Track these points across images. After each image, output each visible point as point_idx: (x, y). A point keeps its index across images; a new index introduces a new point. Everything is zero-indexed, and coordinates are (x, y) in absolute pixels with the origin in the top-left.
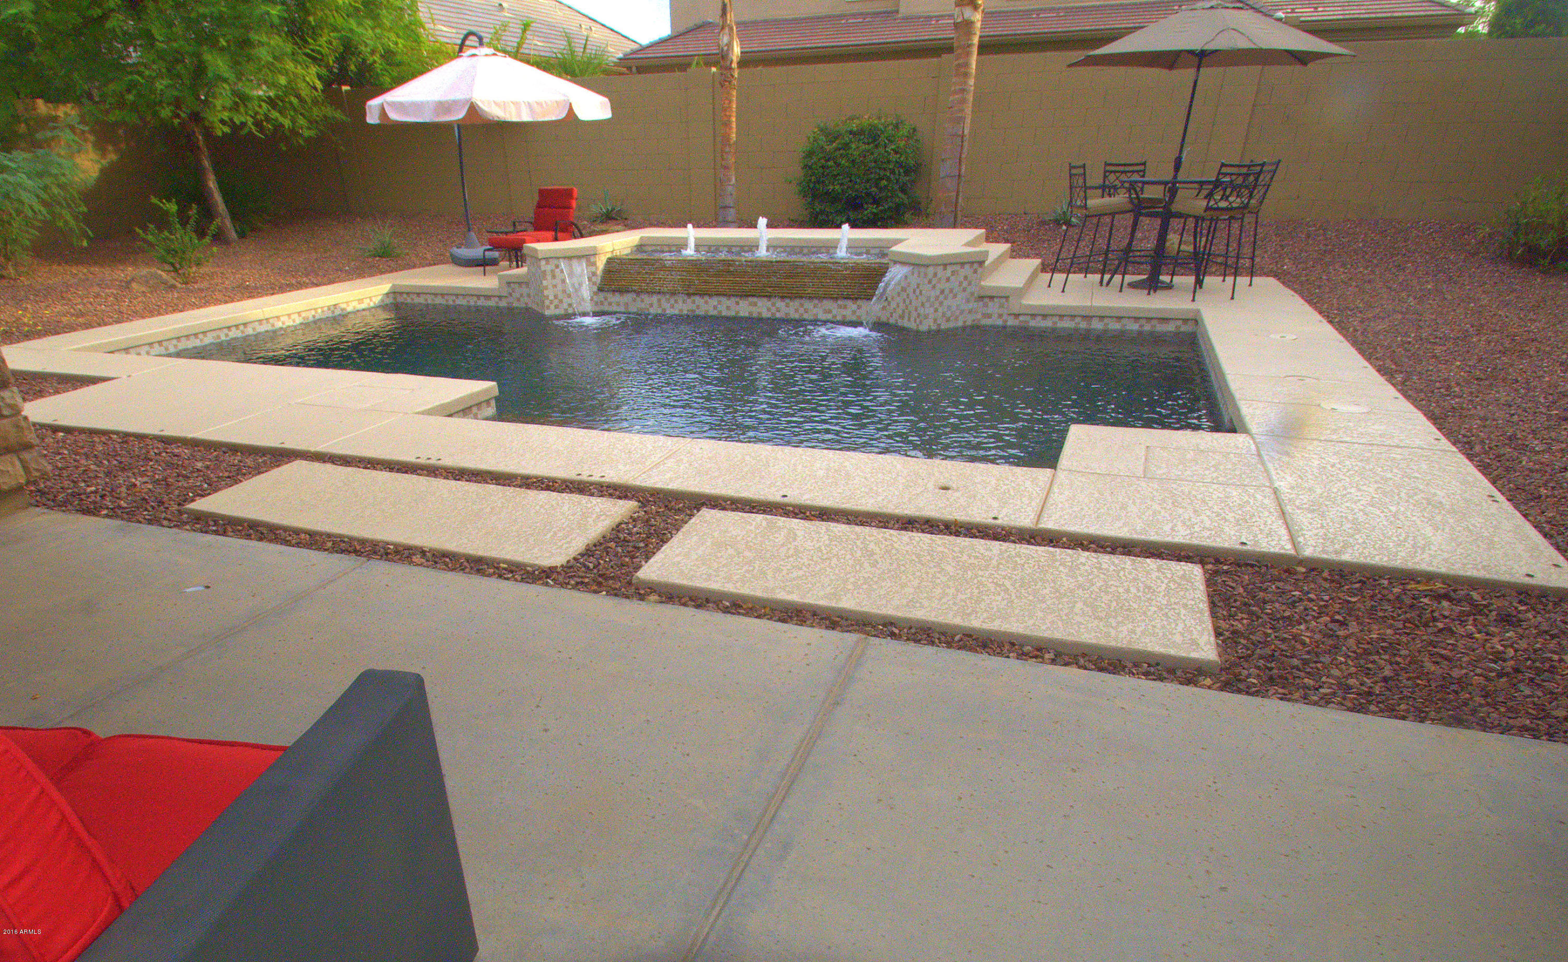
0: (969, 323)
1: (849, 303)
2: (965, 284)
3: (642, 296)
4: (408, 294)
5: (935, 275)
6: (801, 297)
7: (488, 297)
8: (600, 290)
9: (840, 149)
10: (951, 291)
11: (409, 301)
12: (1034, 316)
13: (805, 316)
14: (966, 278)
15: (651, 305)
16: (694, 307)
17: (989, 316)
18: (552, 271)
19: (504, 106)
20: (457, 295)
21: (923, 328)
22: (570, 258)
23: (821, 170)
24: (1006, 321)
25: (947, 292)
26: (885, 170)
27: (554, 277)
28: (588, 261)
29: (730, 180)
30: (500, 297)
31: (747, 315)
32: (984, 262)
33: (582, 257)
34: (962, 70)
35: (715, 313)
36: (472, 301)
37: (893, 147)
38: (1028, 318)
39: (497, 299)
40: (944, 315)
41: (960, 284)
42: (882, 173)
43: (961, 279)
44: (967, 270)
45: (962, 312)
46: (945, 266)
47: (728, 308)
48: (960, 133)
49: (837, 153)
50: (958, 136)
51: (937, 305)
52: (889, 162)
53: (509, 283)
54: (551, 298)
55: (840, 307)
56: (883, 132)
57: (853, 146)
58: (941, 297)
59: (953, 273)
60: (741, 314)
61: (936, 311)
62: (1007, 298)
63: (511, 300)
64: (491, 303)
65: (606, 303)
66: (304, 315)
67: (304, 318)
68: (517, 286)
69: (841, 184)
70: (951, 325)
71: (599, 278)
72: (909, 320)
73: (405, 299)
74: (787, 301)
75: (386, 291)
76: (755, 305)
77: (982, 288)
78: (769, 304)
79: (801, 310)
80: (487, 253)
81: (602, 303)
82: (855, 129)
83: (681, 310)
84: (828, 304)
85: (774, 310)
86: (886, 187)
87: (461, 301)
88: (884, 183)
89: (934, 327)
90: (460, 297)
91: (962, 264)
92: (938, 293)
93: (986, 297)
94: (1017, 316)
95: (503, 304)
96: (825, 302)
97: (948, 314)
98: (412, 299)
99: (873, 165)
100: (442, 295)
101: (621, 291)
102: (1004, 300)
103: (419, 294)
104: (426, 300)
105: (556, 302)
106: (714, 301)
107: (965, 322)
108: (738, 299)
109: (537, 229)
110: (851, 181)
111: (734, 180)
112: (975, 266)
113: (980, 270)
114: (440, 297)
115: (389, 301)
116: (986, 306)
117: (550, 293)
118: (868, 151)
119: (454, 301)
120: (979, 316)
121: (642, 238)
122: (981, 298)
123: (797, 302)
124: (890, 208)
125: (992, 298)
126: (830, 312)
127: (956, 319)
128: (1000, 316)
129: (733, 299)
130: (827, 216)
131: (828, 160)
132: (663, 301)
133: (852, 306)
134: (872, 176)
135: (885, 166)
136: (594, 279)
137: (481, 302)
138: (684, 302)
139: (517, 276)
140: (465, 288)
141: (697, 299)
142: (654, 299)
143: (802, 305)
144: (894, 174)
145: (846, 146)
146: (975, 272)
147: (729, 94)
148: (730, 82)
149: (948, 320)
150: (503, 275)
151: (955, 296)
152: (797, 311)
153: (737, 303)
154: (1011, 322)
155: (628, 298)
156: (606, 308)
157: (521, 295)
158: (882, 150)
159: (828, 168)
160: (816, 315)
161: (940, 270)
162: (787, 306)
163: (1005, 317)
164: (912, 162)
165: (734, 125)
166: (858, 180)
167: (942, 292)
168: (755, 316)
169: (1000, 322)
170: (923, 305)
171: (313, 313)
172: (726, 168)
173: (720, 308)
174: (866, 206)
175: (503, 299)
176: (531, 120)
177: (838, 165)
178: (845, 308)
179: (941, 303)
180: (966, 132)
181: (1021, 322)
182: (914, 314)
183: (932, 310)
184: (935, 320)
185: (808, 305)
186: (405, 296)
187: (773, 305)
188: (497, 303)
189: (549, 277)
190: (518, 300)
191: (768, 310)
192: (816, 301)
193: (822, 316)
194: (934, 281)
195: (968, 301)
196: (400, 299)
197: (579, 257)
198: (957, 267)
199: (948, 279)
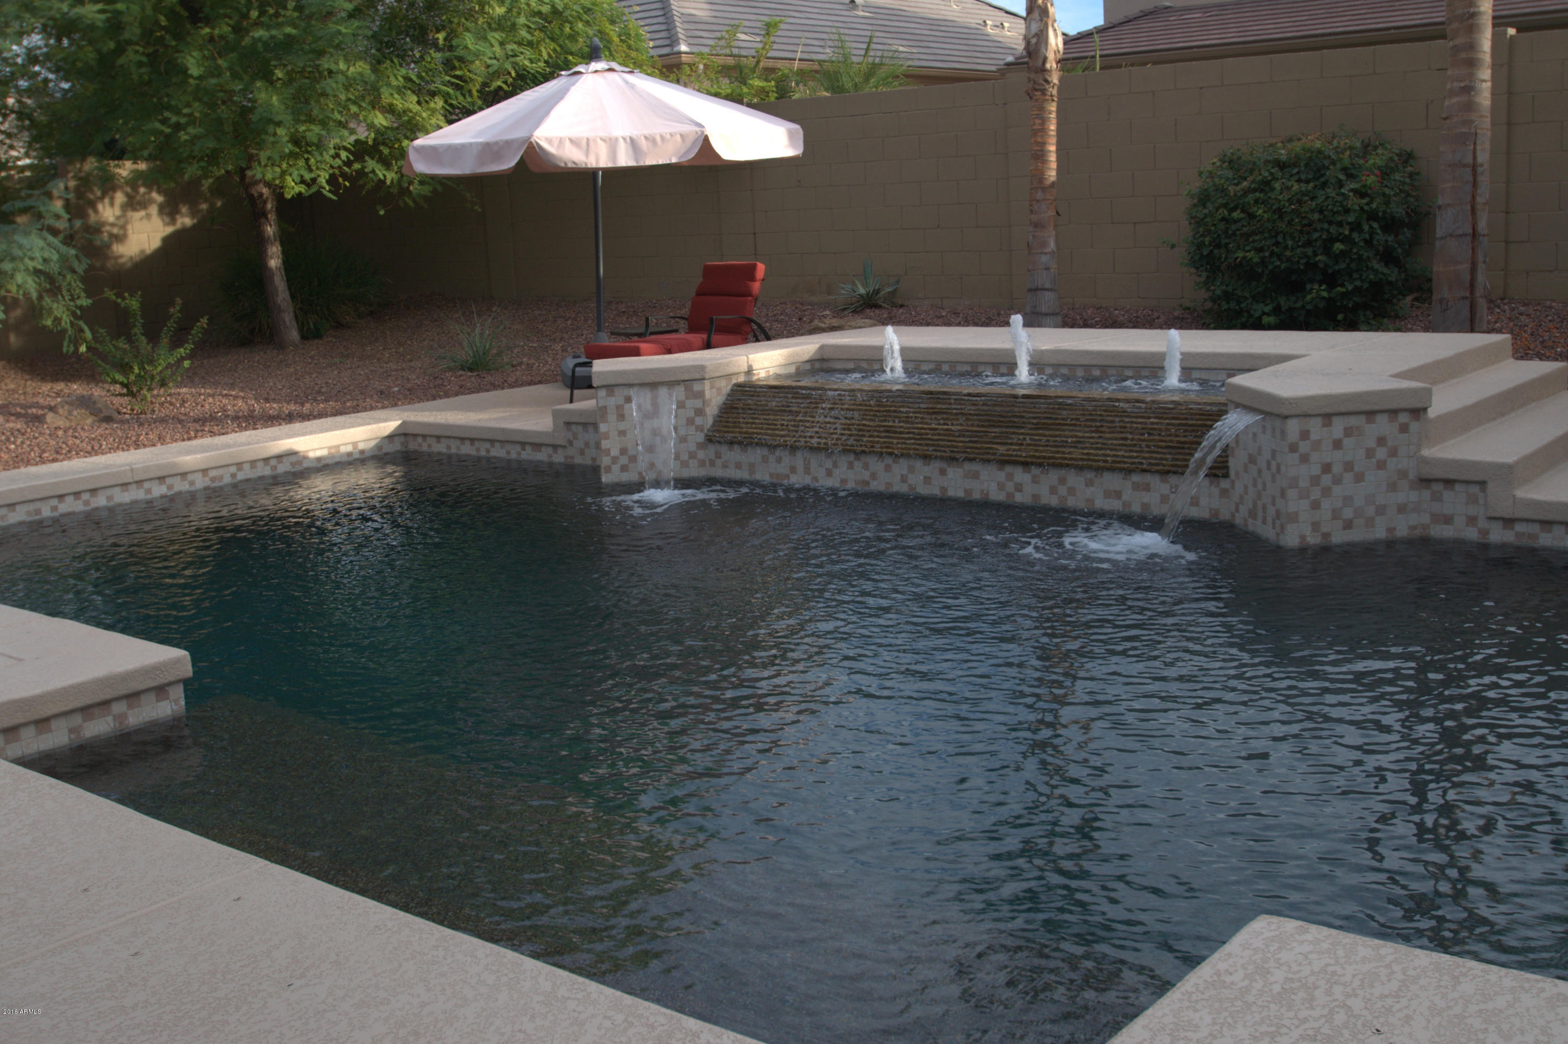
0: (1402, 531)
1: (1154, 480)
2: (1381, 453)
3: (778, 452)
4: (424, 437)
5: (1305, 435)
6: (1061, 466)
7: (537, 446)
8: (710, 440)
9: (1255, 190)
10: (1349, 466)
11: (425, 448)
12: (1547, 524)
13: (1071, 502)
14: (1381, 441)
15: (793, 470)
16: (866, 475)
17: (1448, 520)
18: (619, 408)
19: (587, 145)
20: (492, 442)
21: (1291, 539)
22: (653, 386)
23: (1222, 226)
24: (1487, 532)
25: (1337, 469)
26: (1340, 224)
27: (621, 417)
28: (688, 389)
29: (1044, 244)
30: (555, 447)
31: (960, 494)
32: (1425, 410)
33: (678, 382)
34: (1464, 55)
35: (904, 489)
36: (514, 453)
37: (1353, 186)
38: (1536, 528)
39: (550, 450)
40: (1336, 514)
41: (1370, 453)
42: (1333, 229)
43: (1372, 443)
44: (1383, 426)
45: (1381, 510)
46: (1327, 417)
47: (927, 480)
48: (1469, 160)
49: (1250, 198)
50: (1465, 166)
51: (1316, 493)
52: (1347, 211)
53: (568, 424)
54: (615, 452)
55: (1136, 487)
56: (1333, 163)
57: (1277, 185)
58: (1326, 480)
59: (1348, 432)
60: (951, 493)
61: (1316, 505)
62: (1482, 484)
63: (570, 451)
64: (542, 456)
65: (719, 462)
66: (213, 473)
67: (213, 480)
68: (580, 428)
69: (1260, 250)
70: (1357, 535)
71: (710, 421)
72: (1264, 522)
73: (420, 445)
74: (1035, 471)
75: (387, 432)
76: (976, 476)
77: (1425, 461)
78: (1001, 476)
79: (1063, 490)
80: (578, 369)
81: (712, 464)
82: (1284, 158)
83: (843, 481)
84: (1112, 481)
85: (1010, 486)
86: (1342, 253)
87: (497, 452)
88: (1338, 247)
89: (1313, 540)
90: (497, 445)
91: (1370, 414)
92: (1316, 470)
93: (1437, 480)
94: (1508, 522)
95: (559, 458)
96: (1107, 476)
97: (1348, 513)
98: (430, 446)
99: (1316, 216)
100: (472, 440)
101: (746, 443)
102: (1475, 489)
103: (438, 438)
104: (449, 447)
105: (624, 460)
106: (901, 468)
107: (1390, 530)
108: (943, 465)
109: (692, 329)
110: (1277, 244)
111: (1052, 245)
112: (1403, 418)
113: (1414, 426)
114: (468, 443)
115: (397, 446)
116: (1437, 498)
117: (612, 445)
118: (1304, 194)
119: (488, 451)
120: (1426, 519)
121: (822, 348)
122: (1425, 482)
123: (1053, 476)
124: (1357, 289)
125: (1449, 483)
126: (1118, 495)
127: (1370, 522)
128: (1472, 520)
129: (937, 465)
130: (1239, 303)
131: (1234, 209)
132: (814, 465)
133: (1159, 486)
134: (1315, 235)
135: (1339, 218)
136: (699, 421)
137: (528, 455)
138: (851, 466)
139: (581, 413)
140: (503, 430)
141: (872, 461)
142: (799, 460)
143: (1062, 481)
144: (1361, 231)
145: (1265, 185)
146: (1404, 429)
147: (1042, 109)
148: (1043, 92)
149: (1348, 525)
150: (560, 411)
151: (1359, 478)
152: (1053, 490)
153: (943, 472)
154: (1498, 535)
155: (755, 455)
156: (718, 472)
157: (587, 444)
158: (1331, 192)
159: (1235, 221)
160: (1090, 501)
161: (1315, 428)
162: (1035, 480)
163: (1482, 523)
164: (1398, 211)
165: (1053, 158)
166: (1290, 243)
167: (1327, 468)
168: (976, 496)
169: (1472, 534)
170: (1283, 494)
171: (233, 469)
172: (1037, 225)
173: (912, 479)
174: (1308, 287)
175: (560, 450)
176: (632, 163)
177: (1252, 216)
178: (1147, 488)
179: (1326, 492)
180: (1483, 157)
181: (1519, 535)
182: (1271, 511)
183: (1305, 504)
184: (1316, 526)
185: (1075, 479)
186: (420, 440)
187: (1010, 477)
188: (550, 456)
189: (612, 417)
190: (582, 453)
191: (1001, 486)
192: (1090, 475)
193: (1101, 503)
194: (1304, 447)
195: (1392, 487)
196: (413, 446)
197: (671, 384)
198: (1360, 421)
199: (1337, 444)
